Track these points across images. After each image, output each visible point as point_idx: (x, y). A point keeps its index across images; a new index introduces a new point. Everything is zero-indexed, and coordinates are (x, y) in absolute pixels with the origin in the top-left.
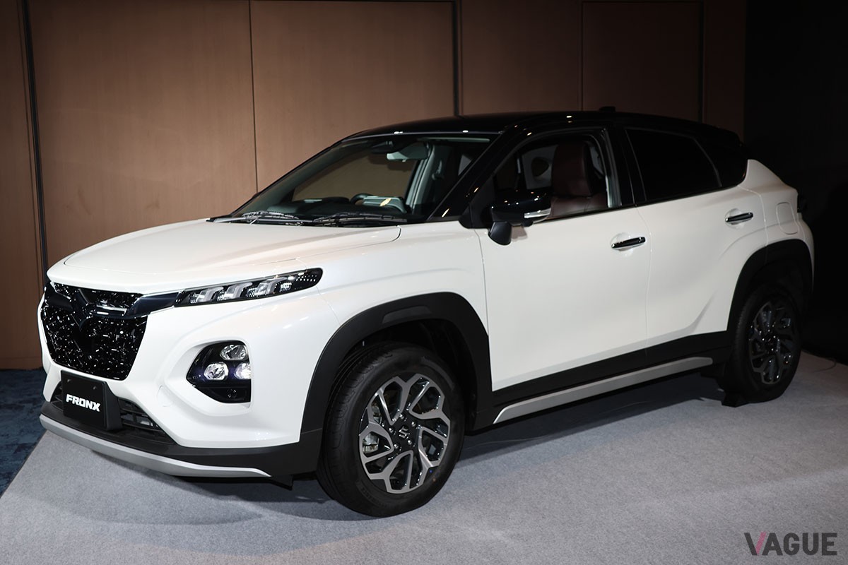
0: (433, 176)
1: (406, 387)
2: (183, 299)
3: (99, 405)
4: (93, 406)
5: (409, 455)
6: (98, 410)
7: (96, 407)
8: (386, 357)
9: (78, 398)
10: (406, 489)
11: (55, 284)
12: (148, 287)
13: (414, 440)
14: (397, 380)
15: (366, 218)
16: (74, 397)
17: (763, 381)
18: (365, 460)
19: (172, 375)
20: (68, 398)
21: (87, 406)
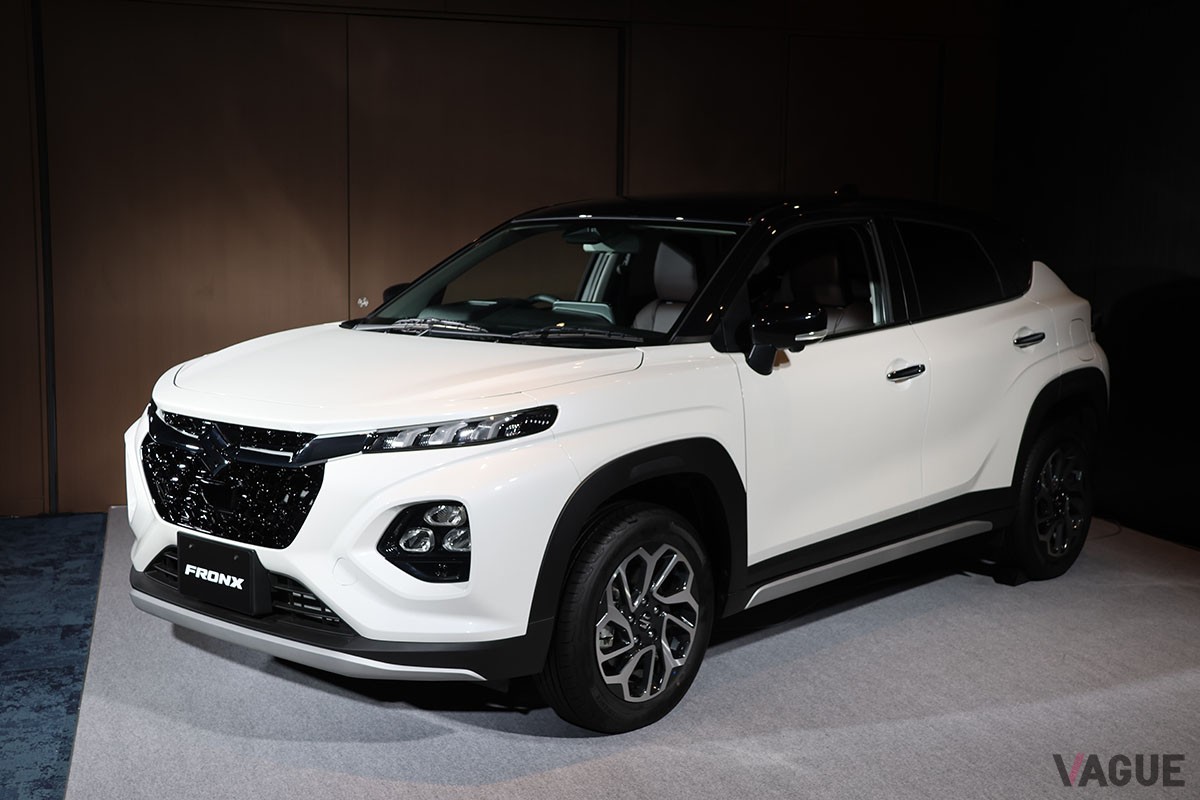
0: (618, 269)
1: (652, 562)
2: (375, 443)
3: (241, 580)
4: (232, 581)
5: (651, 651)
6: (240, 587)
7: (238, 583)
8: (630, 523)
9: (205, 571)
10: (646, 696)
11: (166, 413)
13: (657, 633)
14: (642, 552)
15: (587, 335)
16: (199, 569)
17: (1050, 552)
18: (602, 658)
19: (359, 544)
20: (189, 569)
21: (221, 582)
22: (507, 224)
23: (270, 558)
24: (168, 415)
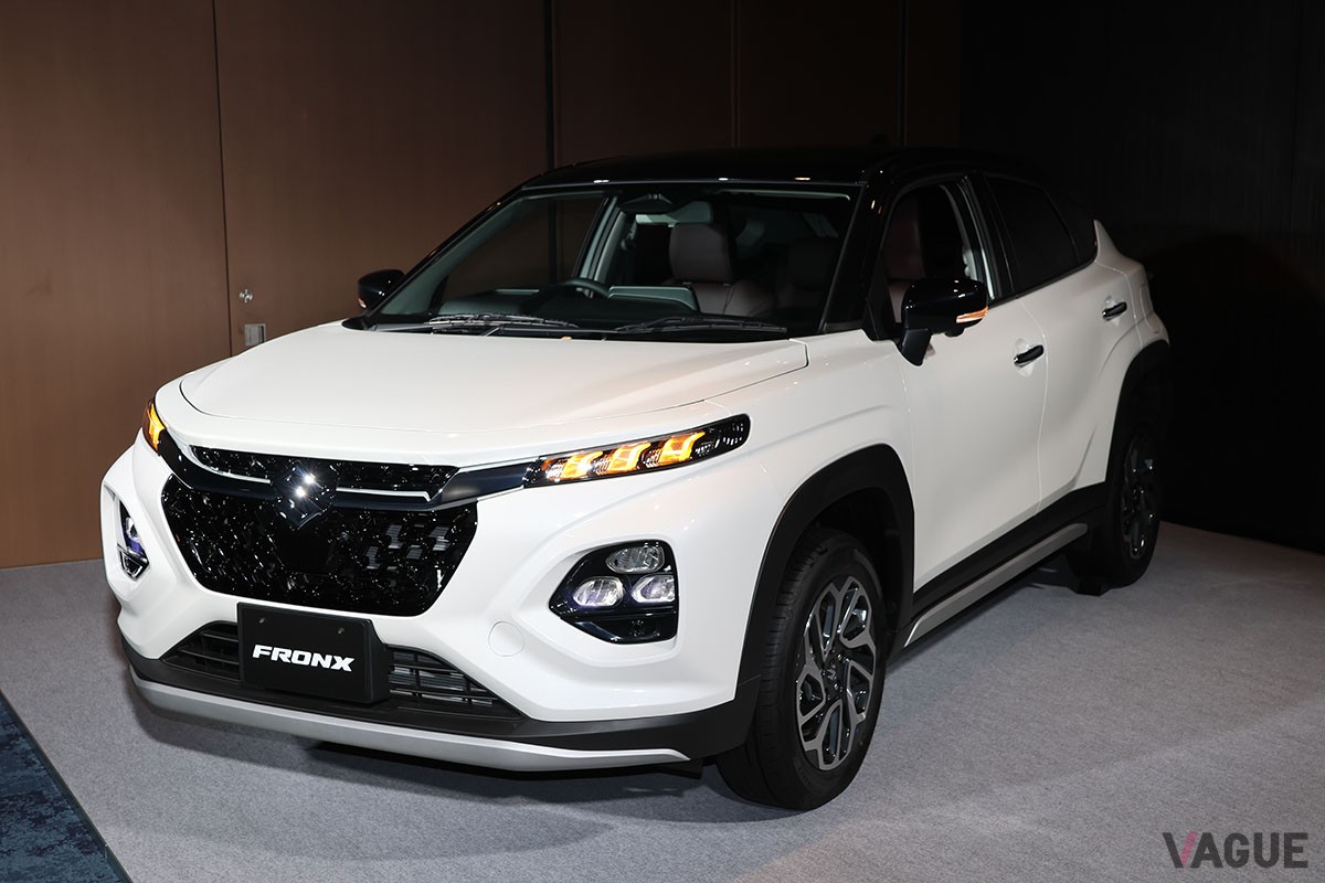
0: (623, 244)
1: (839, 597)
3: (349, 660)
4: (333, 662)
5: (839, 707)
6: (348, 669)
7: (344, 664)
8: (821, 553)
9: (289, 652)
10: (836, 763)
11: (193, 447)
12: (469, 455)
13: (841, 682)
14: (831, 588)
15: (713, 326)
16: (277, 650)
18: (802, 720)
19: (528, 603)
20: (258, 651)
21: (314, 664)
22: (515, 193)
23: (391, 629)
24: (198, 451)
